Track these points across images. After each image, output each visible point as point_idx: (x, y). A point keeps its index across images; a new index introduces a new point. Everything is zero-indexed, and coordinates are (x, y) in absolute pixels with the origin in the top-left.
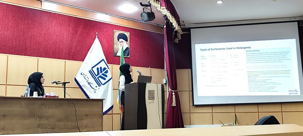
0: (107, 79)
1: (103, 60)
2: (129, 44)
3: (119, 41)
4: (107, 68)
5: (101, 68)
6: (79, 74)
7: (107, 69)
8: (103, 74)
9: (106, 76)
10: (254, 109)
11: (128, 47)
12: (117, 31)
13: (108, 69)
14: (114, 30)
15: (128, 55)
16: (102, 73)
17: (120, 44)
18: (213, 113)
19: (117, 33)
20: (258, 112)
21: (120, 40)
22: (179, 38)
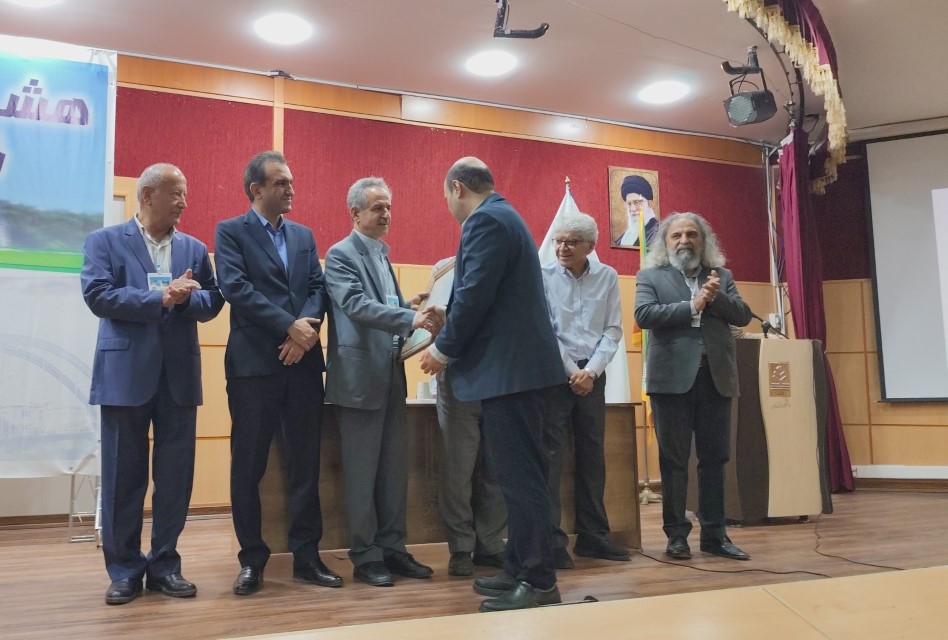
11: (654, 216)
17: (628, 209)
21: (631, 197)
22: (829, 178)
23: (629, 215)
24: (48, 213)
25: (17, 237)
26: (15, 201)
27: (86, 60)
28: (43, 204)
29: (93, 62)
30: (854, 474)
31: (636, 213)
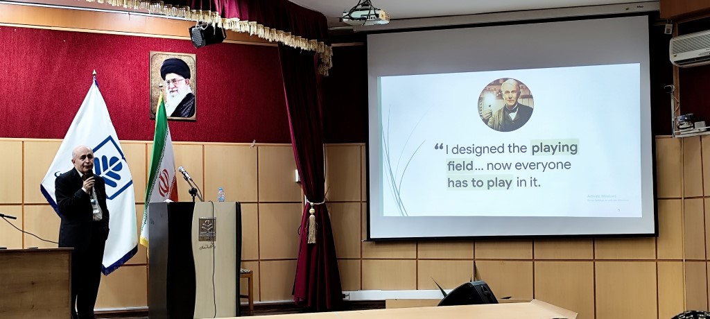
0: (120, 184)
1: (110, 138)
2: (194, 86)
3: (164, 79)
4: (119, 156)
5: (104, 158)
6: (50, 174)
7: (121, 160)
8: (110, 174)
9: (118, 177)
10: (524, 251)
11: (190, 91)
12: (161, 52)
13: (123, 161)
14: (152, 53)
15: (191, 114)
16: (107, 171)
17: (167, 86)
18: (419, 261)
19: (159, 59)
20: (533, 260)
21: (170, 76)
22: (328, 65)
23: (168, 91)
30: (347, 298)
31: (174, 90)
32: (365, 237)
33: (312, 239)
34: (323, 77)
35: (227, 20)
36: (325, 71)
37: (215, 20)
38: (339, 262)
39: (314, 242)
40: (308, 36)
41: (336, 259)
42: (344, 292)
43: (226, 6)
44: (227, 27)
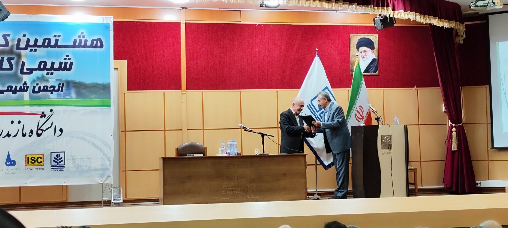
1: (327, 88)
11: (374, 57)
12: (356, 34)
14: (351, 35)
15: (375, 71)
17: (360, 55)
19: (355, 38)
22: (462, 36)
23: (361, 58)
24: (90, 84)
25: (79, 94)
26: (77, 81)
27: (101, 22)
28: (88, 80)
29: (104, 22)
30: (479, 186)
31: (365, 56)
32: (490, 146)
33: (455, 147)
34: (460, 44)
35: (396, 12)
36: (460, 40)
37: (388, 12)
38: (474, 163)
39: (456, 149)
40: (448, 19)
41: (471, 161)
42: (477, 182)
43: (396, 3)
44: (396, 17)
